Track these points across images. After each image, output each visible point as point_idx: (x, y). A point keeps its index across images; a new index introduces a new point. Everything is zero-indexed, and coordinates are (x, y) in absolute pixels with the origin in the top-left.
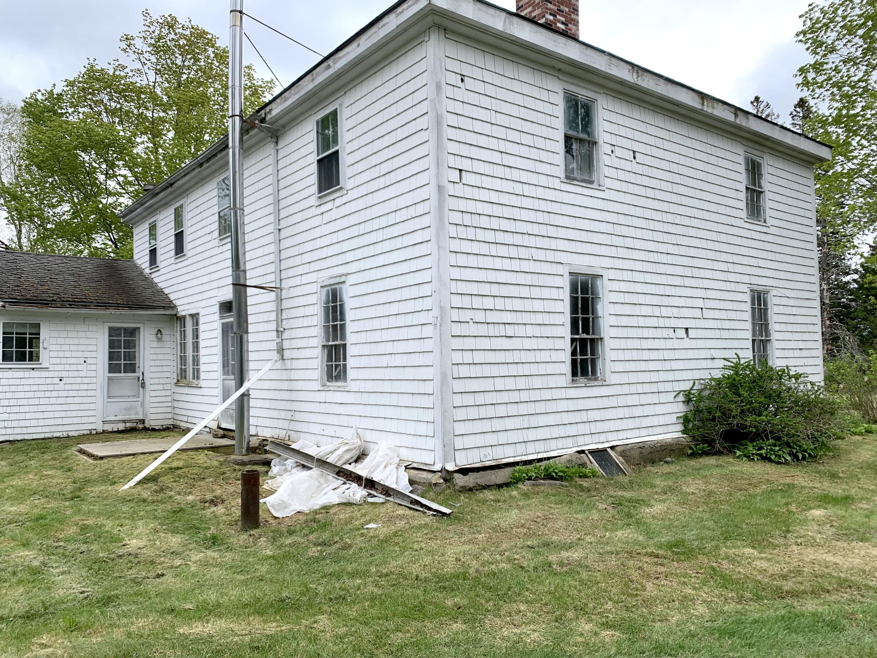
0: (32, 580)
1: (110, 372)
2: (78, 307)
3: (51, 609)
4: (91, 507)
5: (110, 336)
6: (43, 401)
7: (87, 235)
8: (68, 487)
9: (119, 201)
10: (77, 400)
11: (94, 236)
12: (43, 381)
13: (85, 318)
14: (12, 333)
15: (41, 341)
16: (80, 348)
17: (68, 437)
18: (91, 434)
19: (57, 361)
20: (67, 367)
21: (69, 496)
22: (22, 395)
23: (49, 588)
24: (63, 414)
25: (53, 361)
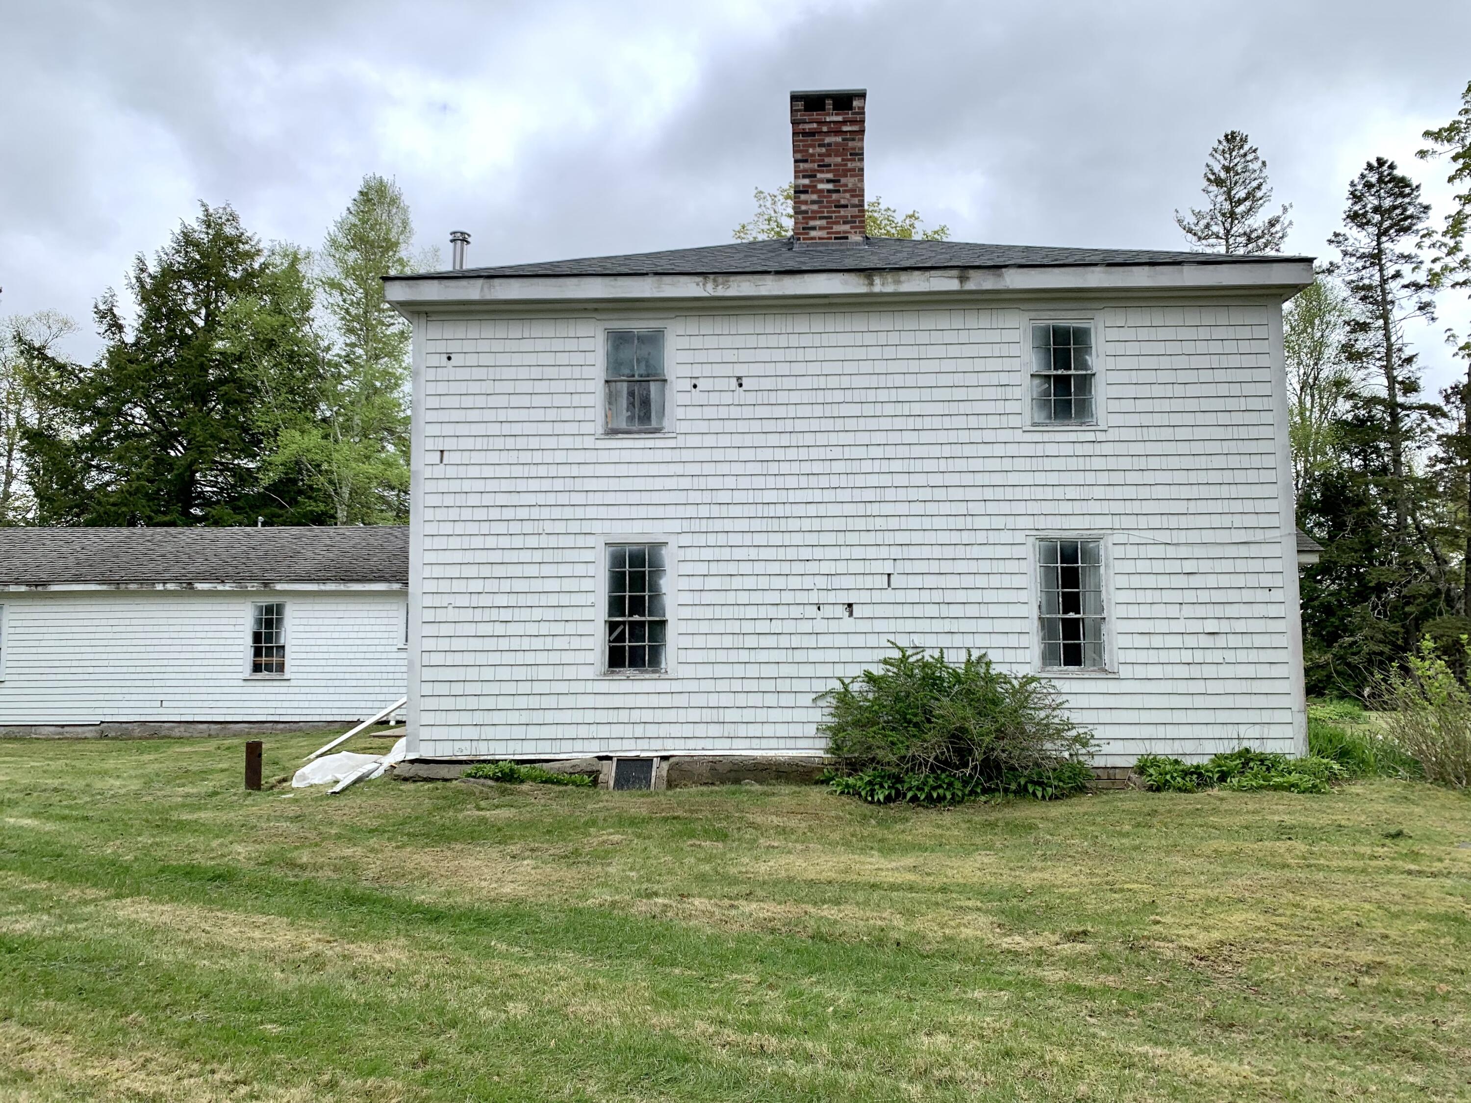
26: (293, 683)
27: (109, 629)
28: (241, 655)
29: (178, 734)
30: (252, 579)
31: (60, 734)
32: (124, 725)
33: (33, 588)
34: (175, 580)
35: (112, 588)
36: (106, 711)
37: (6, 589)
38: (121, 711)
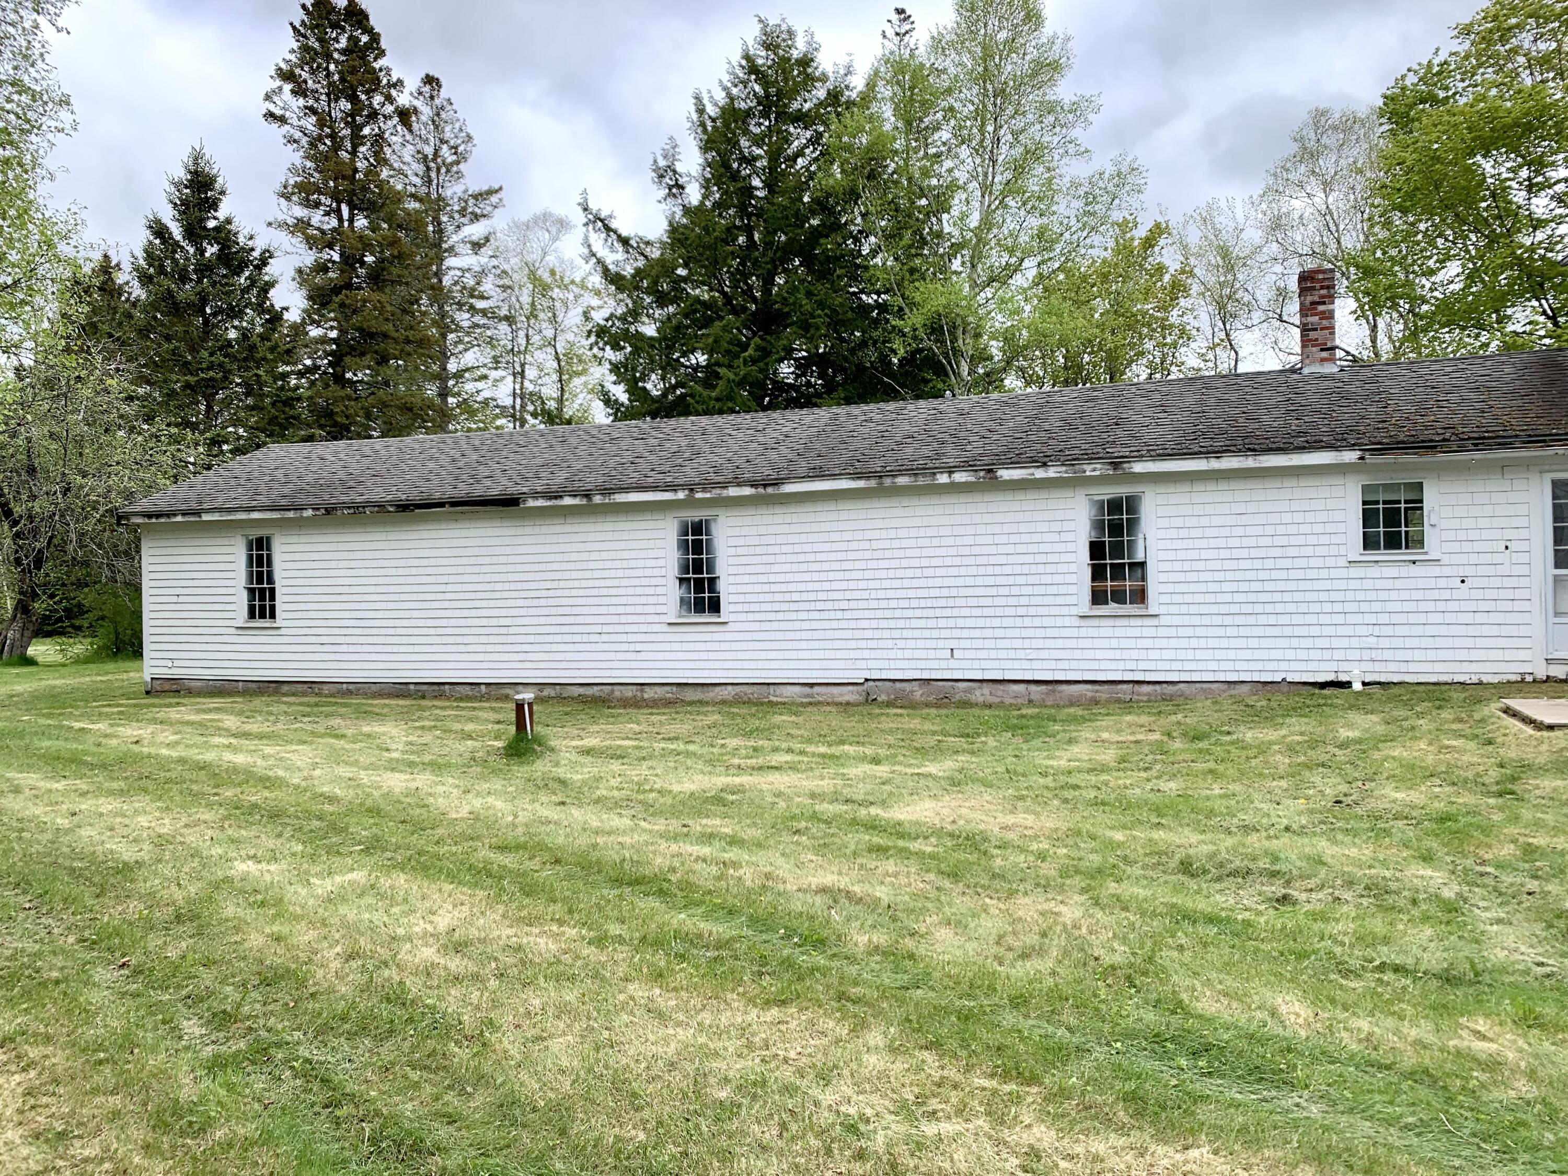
0: (1445, 919)
1: (1557, 565)
2: (1489, 447)
3: (1487, 978)
4: (1539, 815)
5: (1554, 498)
6: (1432, 618)
7: (1497, 311)
8: (1490, 772)
9: (1558, 232)
10: (1493, 618)
11: (1509, 311)
12: (1431, 583)
13: (1503, 467)
14: (1377, 502)
15: (1425, 513)
16: (1497, 522)
17: (1480, 683)
18: (1523, 681)
19: (1456, 547)
20: (1474, 559)
21: (1495, 788)
22: (1397, 607)
23: (1477, 942)
24: (1470, 643)
25: (1447, 547)
26: (1164, 620)
27: (866, 545)
28: (1072, 579)
29: (981, 699)
30: (1092, 457)
31: (807, 696)
32: (898, 685)
33: (761, 490)
34: (968, 465)
35: (873, 483)
36: (871, 664)
37: (725, 493)
38: (892, 664)
